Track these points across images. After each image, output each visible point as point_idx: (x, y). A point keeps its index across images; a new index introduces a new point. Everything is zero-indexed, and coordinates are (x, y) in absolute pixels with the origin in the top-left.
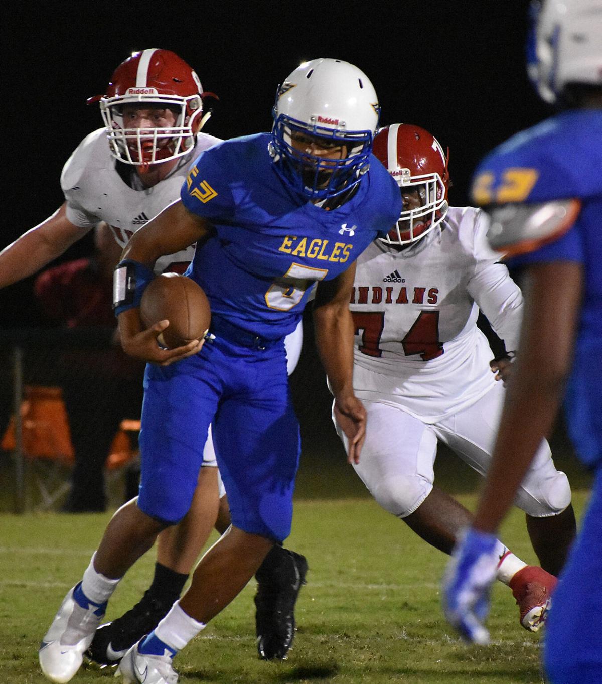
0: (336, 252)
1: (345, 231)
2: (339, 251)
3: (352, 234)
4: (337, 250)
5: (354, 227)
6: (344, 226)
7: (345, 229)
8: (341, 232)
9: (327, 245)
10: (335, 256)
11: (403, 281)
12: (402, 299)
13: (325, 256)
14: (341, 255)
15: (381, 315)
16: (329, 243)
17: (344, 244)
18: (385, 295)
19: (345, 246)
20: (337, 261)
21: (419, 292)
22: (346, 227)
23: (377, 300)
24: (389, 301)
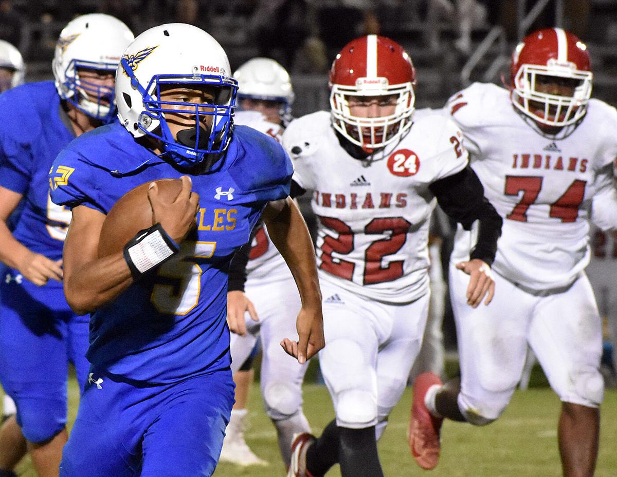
0: (217, 220)
1: (221, 196)
2: (221, 218)
3: (230, 197)
4: (219, 217)
5: (231, 190)
6: (218, 190)
7: (222, 194)
8: (218, 197)
9: (205, 214)
10: (219, 225)
11: (559, 151)
12: (559, 166)
13: (206, 226)
14: (225, 223)
15: (540, 179)
16: (207, 210)
17: (225, 210)
18: (544, 162)
19: (227, 211)
20: (223, 229)
21: (573, 161)
22: (222, 191)
23: (537, 165)
24: (548, 167)
